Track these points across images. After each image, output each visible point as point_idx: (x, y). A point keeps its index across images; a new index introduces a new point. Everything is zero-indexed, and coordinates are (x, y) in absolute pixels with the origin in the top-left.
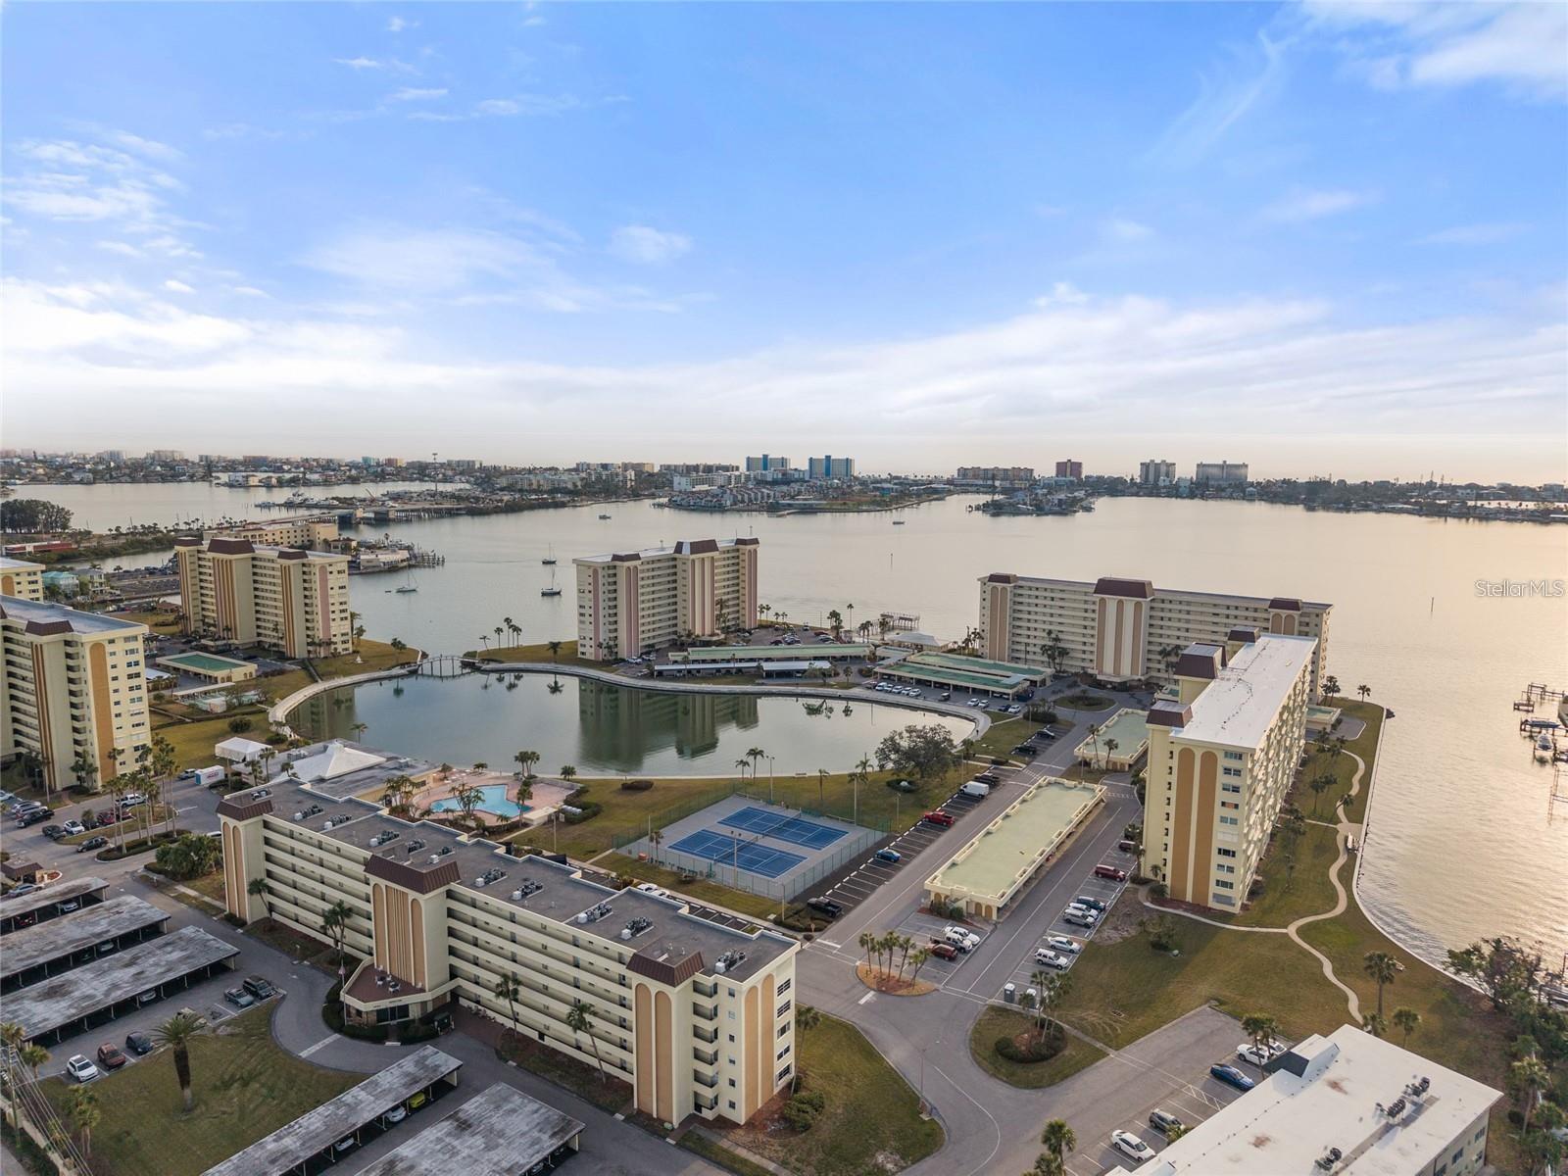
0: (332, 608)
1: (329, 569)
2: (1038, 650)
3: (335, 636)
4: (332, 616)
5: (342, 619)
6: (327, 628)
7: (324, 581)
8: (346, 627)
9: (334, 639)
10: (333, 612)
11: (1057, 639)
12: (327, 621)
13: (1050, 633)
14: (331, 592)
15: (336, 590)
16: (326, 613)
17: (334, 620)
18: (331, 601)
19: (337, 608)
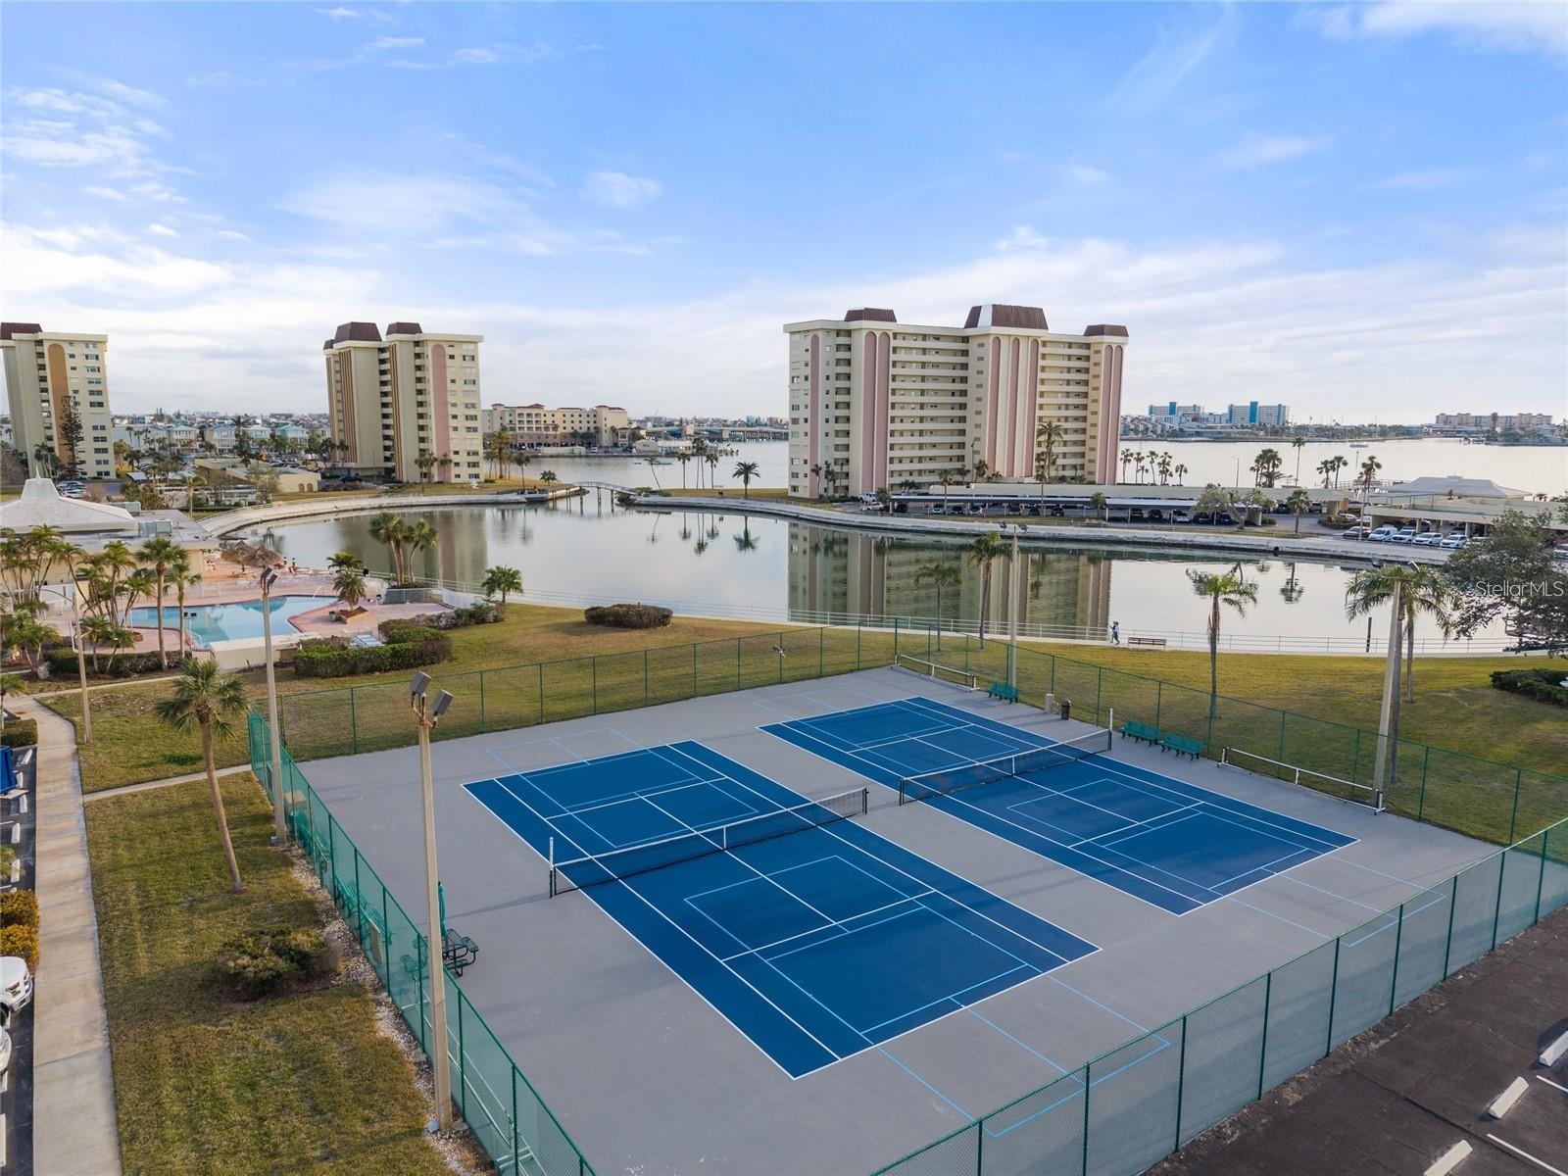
0: (452, 411)
1: (449, 351)
3: (456, 453)
4: (453, 423)
5: (469, 429)
6: (444, 440)
7: (441, 369)
8: (475, 442)
9: (455, 458)
10: (455, 417)
12: (443, 428)
14: (450, 386)
15: (460, 385)
16: (443, 417)
17: (456, 429)
18: (451, 399)
19: (461, 411)
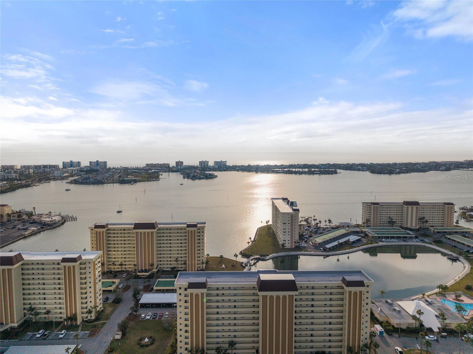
2: (387, 223)
11: (392, 219)
13: (390, 217)
